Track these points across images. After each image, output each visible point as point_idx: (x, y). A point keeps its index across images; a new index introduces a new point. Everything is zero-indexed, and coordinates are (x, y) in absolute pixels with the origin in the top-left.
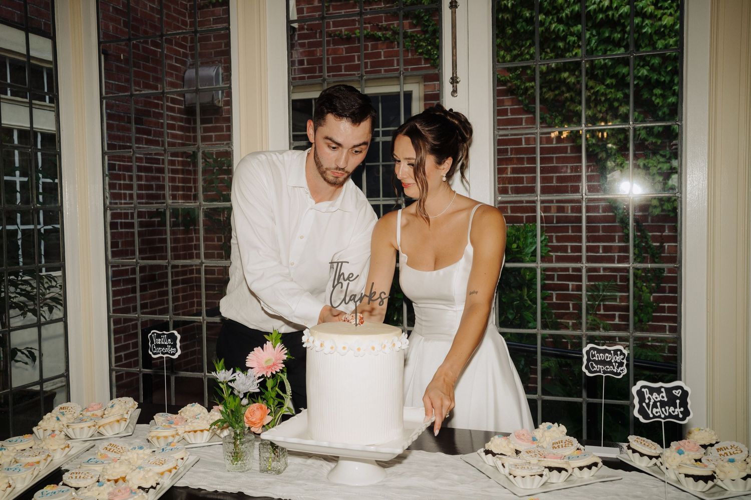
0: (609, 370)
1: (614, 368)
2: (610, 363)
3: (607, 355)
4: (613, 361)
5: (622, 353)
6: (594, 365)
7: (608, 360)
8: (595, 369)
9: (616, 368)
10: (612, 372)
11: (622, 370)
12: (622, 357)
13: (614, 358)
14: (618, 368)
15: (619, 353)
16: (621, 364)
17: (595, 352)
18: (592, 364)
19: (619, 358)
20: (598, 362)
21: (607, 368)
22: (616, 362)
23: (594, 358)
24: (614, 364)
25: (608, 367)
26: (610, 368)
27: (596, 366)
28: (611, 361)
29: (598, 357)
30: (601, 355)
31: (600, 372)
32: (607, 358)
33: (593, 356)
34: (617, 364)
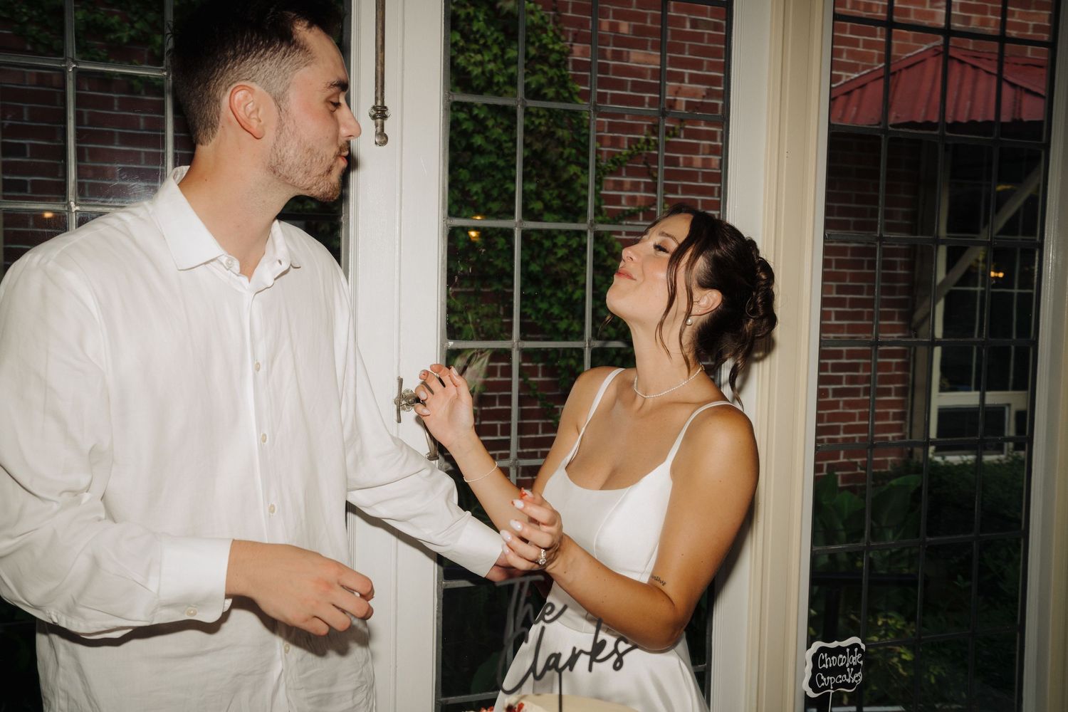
0: (841, 682)
1: (847, 677)
2: (843, 670)
3: (841, 656)
4: (847, 665)
5: (860, 650)
6: (822, 677)
7: (842, 664)
8: (823, 684)
9: (850, 676)
10: (845, 685)
11: (857, 679)
12: (860, 655)
13: (849, 660)
14: (853, 676)
15: (856, 650)
16: (857, 668)
17: (826, 655)
18: (820, 676)
19: (855, 659)
20: (827, 672)
21: (839, 680)
22: (851, 666)
23: (824, 666)
24: (848, 670)
25: (840, 676)
26: (843, 678)
27: (825, 680)
28: (845, 665)
29: (828, 664)
30: (833, 658)
31: (828, 687)
32: (840, 663)
33: (823, 662)
34: (852, 669)
